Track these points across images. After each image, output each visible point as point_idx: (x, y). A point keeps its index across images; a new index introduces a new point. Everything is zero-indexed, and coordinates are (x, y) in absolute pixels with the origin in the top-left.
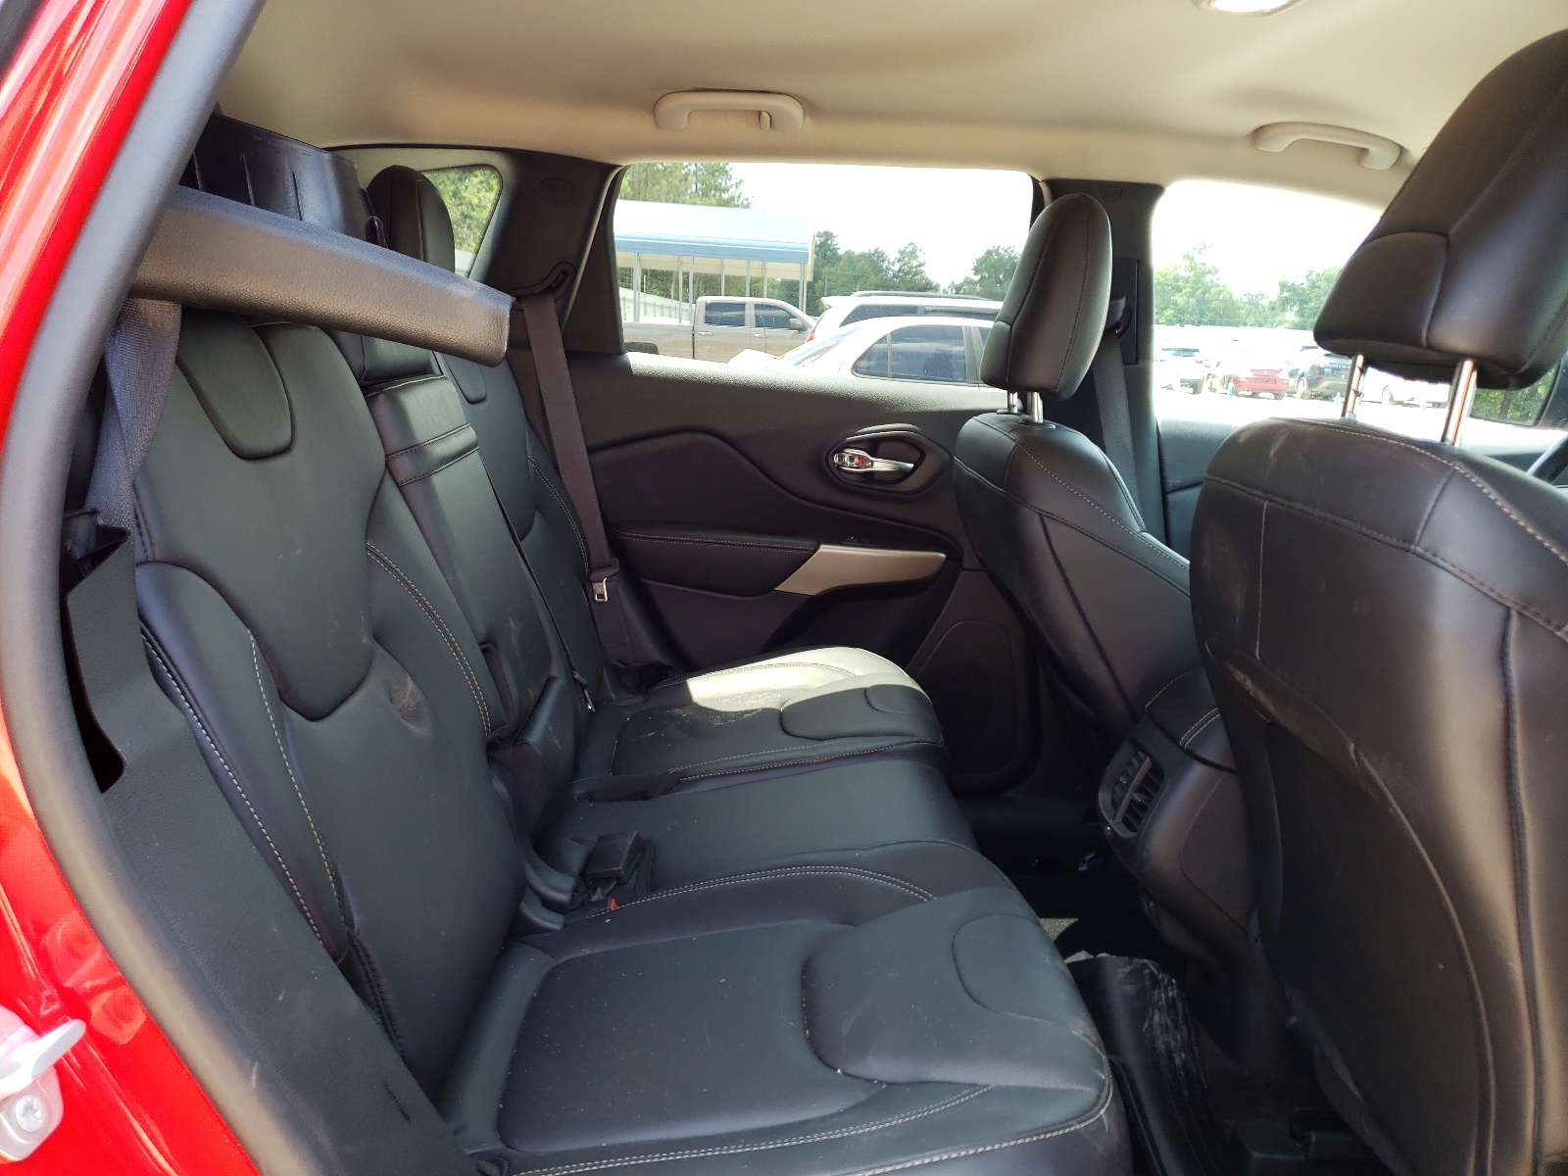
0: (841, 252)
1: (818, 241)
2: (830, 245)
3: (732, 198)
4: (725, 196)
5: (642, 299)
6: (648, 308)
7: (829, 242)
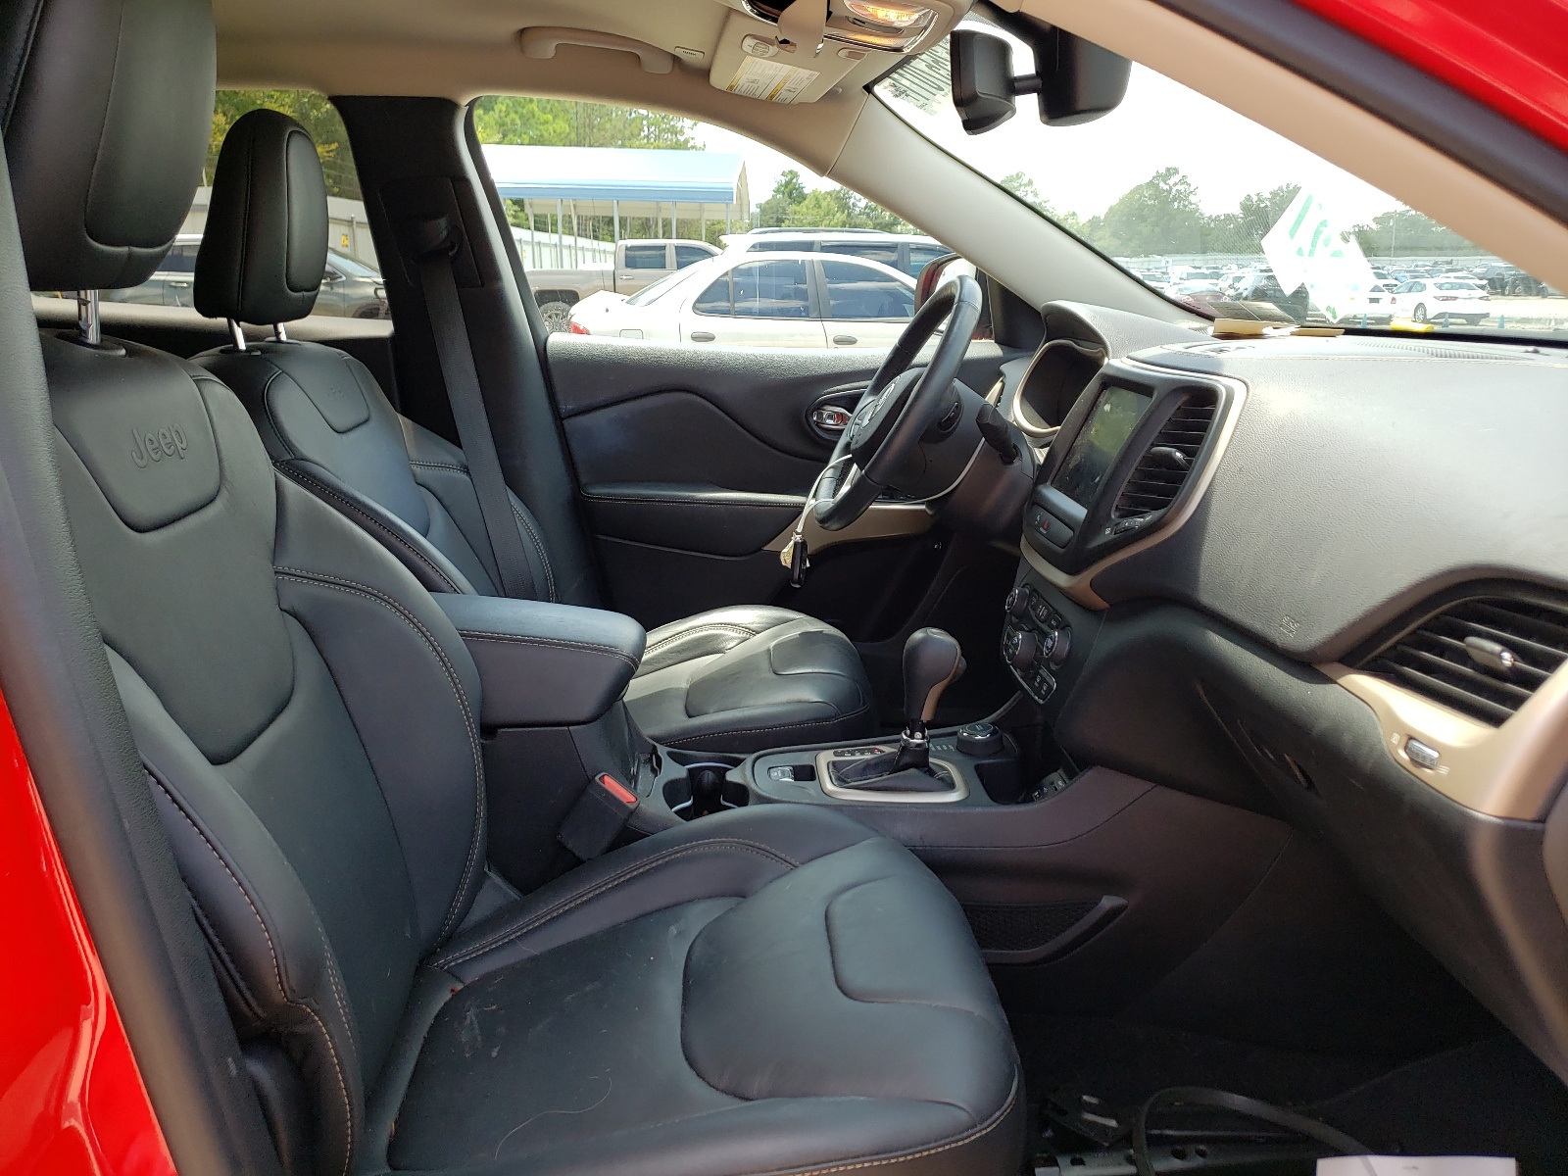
0: (806, 191)
1: (783, 180)
2: (795, 184)
3: (686, 141)
4: (682, 139)
5: (579, 245)
6: (586, 253)
7: (794, 180)
